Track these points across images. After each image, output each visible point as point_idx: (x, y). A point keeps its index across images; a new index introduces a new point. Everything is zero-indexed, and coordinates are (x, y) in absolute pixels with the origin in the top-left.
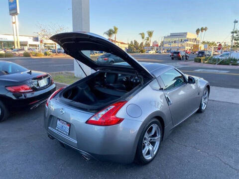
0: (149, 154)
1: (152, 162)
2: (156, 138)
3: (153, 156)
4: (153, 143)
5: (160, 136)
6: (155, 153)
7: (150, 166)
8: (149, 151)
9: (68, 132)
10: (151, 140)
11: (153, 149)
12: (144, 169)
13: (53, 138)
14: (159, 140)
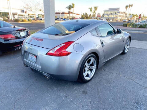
0: (88, 76)
1: (90, 82)
2: (93, 66)
3: (91, 78)
4: (91, 70)
5: (96, 66)
6: (92, 76)
7: (89, 84)
8: (88, 74)
9: (35, 61)
10: (90, 67)
11: (91, 73)
12: (85, 86)
13: (27, 66)
14: (95, 68)
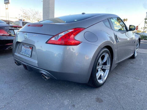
0: (101, 79)
1: (103, 87)
2: (107, 66)
3: (104, 81)
4: (104, 70)
5: (109, 65)
6: (105, 78)
7: (102, 89)
8: (101, 76)
9: (30, 54)
10: (102, 67)
11: (104, 74)
12: (97, 91)
14: (109, 68)
